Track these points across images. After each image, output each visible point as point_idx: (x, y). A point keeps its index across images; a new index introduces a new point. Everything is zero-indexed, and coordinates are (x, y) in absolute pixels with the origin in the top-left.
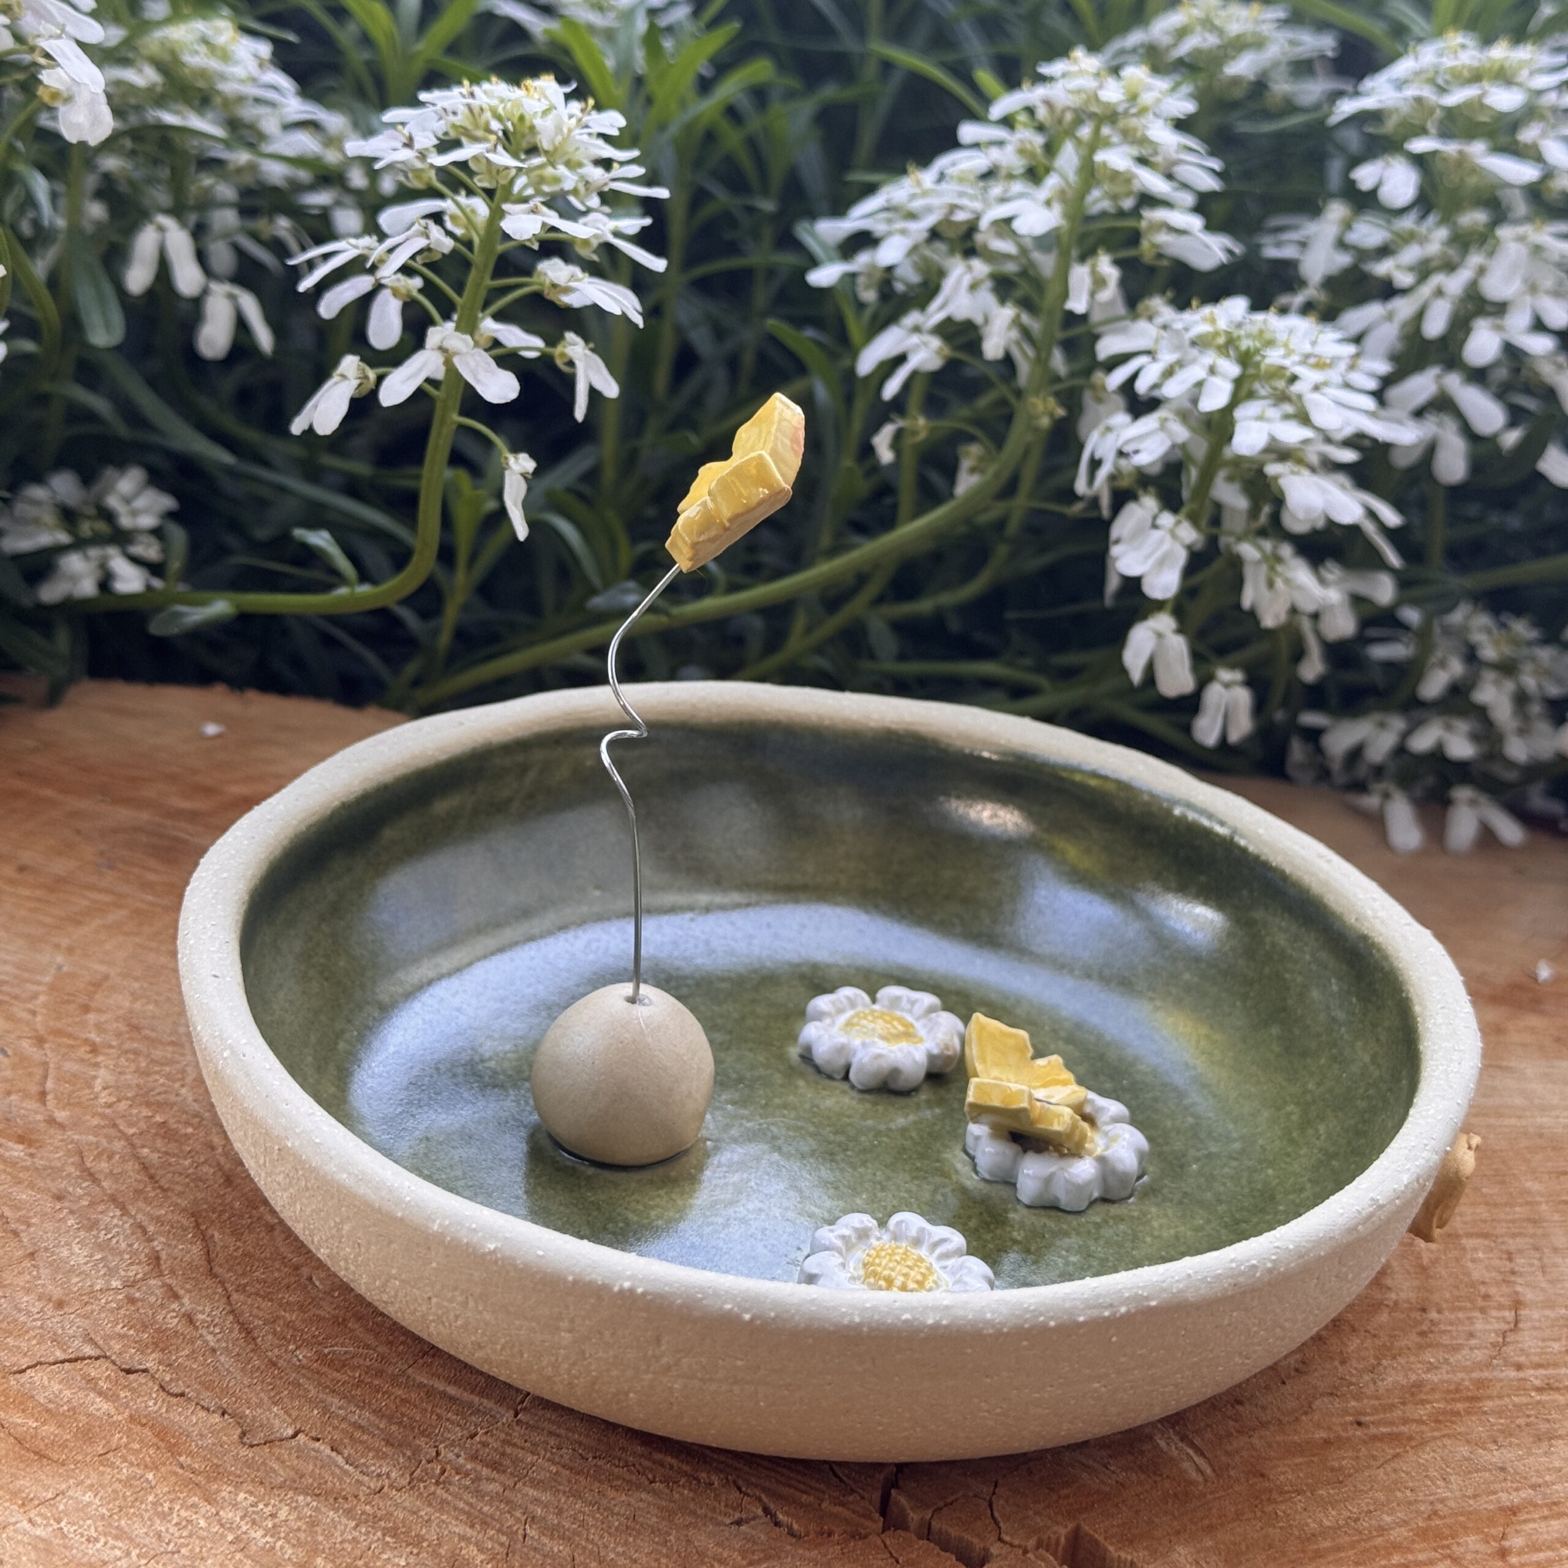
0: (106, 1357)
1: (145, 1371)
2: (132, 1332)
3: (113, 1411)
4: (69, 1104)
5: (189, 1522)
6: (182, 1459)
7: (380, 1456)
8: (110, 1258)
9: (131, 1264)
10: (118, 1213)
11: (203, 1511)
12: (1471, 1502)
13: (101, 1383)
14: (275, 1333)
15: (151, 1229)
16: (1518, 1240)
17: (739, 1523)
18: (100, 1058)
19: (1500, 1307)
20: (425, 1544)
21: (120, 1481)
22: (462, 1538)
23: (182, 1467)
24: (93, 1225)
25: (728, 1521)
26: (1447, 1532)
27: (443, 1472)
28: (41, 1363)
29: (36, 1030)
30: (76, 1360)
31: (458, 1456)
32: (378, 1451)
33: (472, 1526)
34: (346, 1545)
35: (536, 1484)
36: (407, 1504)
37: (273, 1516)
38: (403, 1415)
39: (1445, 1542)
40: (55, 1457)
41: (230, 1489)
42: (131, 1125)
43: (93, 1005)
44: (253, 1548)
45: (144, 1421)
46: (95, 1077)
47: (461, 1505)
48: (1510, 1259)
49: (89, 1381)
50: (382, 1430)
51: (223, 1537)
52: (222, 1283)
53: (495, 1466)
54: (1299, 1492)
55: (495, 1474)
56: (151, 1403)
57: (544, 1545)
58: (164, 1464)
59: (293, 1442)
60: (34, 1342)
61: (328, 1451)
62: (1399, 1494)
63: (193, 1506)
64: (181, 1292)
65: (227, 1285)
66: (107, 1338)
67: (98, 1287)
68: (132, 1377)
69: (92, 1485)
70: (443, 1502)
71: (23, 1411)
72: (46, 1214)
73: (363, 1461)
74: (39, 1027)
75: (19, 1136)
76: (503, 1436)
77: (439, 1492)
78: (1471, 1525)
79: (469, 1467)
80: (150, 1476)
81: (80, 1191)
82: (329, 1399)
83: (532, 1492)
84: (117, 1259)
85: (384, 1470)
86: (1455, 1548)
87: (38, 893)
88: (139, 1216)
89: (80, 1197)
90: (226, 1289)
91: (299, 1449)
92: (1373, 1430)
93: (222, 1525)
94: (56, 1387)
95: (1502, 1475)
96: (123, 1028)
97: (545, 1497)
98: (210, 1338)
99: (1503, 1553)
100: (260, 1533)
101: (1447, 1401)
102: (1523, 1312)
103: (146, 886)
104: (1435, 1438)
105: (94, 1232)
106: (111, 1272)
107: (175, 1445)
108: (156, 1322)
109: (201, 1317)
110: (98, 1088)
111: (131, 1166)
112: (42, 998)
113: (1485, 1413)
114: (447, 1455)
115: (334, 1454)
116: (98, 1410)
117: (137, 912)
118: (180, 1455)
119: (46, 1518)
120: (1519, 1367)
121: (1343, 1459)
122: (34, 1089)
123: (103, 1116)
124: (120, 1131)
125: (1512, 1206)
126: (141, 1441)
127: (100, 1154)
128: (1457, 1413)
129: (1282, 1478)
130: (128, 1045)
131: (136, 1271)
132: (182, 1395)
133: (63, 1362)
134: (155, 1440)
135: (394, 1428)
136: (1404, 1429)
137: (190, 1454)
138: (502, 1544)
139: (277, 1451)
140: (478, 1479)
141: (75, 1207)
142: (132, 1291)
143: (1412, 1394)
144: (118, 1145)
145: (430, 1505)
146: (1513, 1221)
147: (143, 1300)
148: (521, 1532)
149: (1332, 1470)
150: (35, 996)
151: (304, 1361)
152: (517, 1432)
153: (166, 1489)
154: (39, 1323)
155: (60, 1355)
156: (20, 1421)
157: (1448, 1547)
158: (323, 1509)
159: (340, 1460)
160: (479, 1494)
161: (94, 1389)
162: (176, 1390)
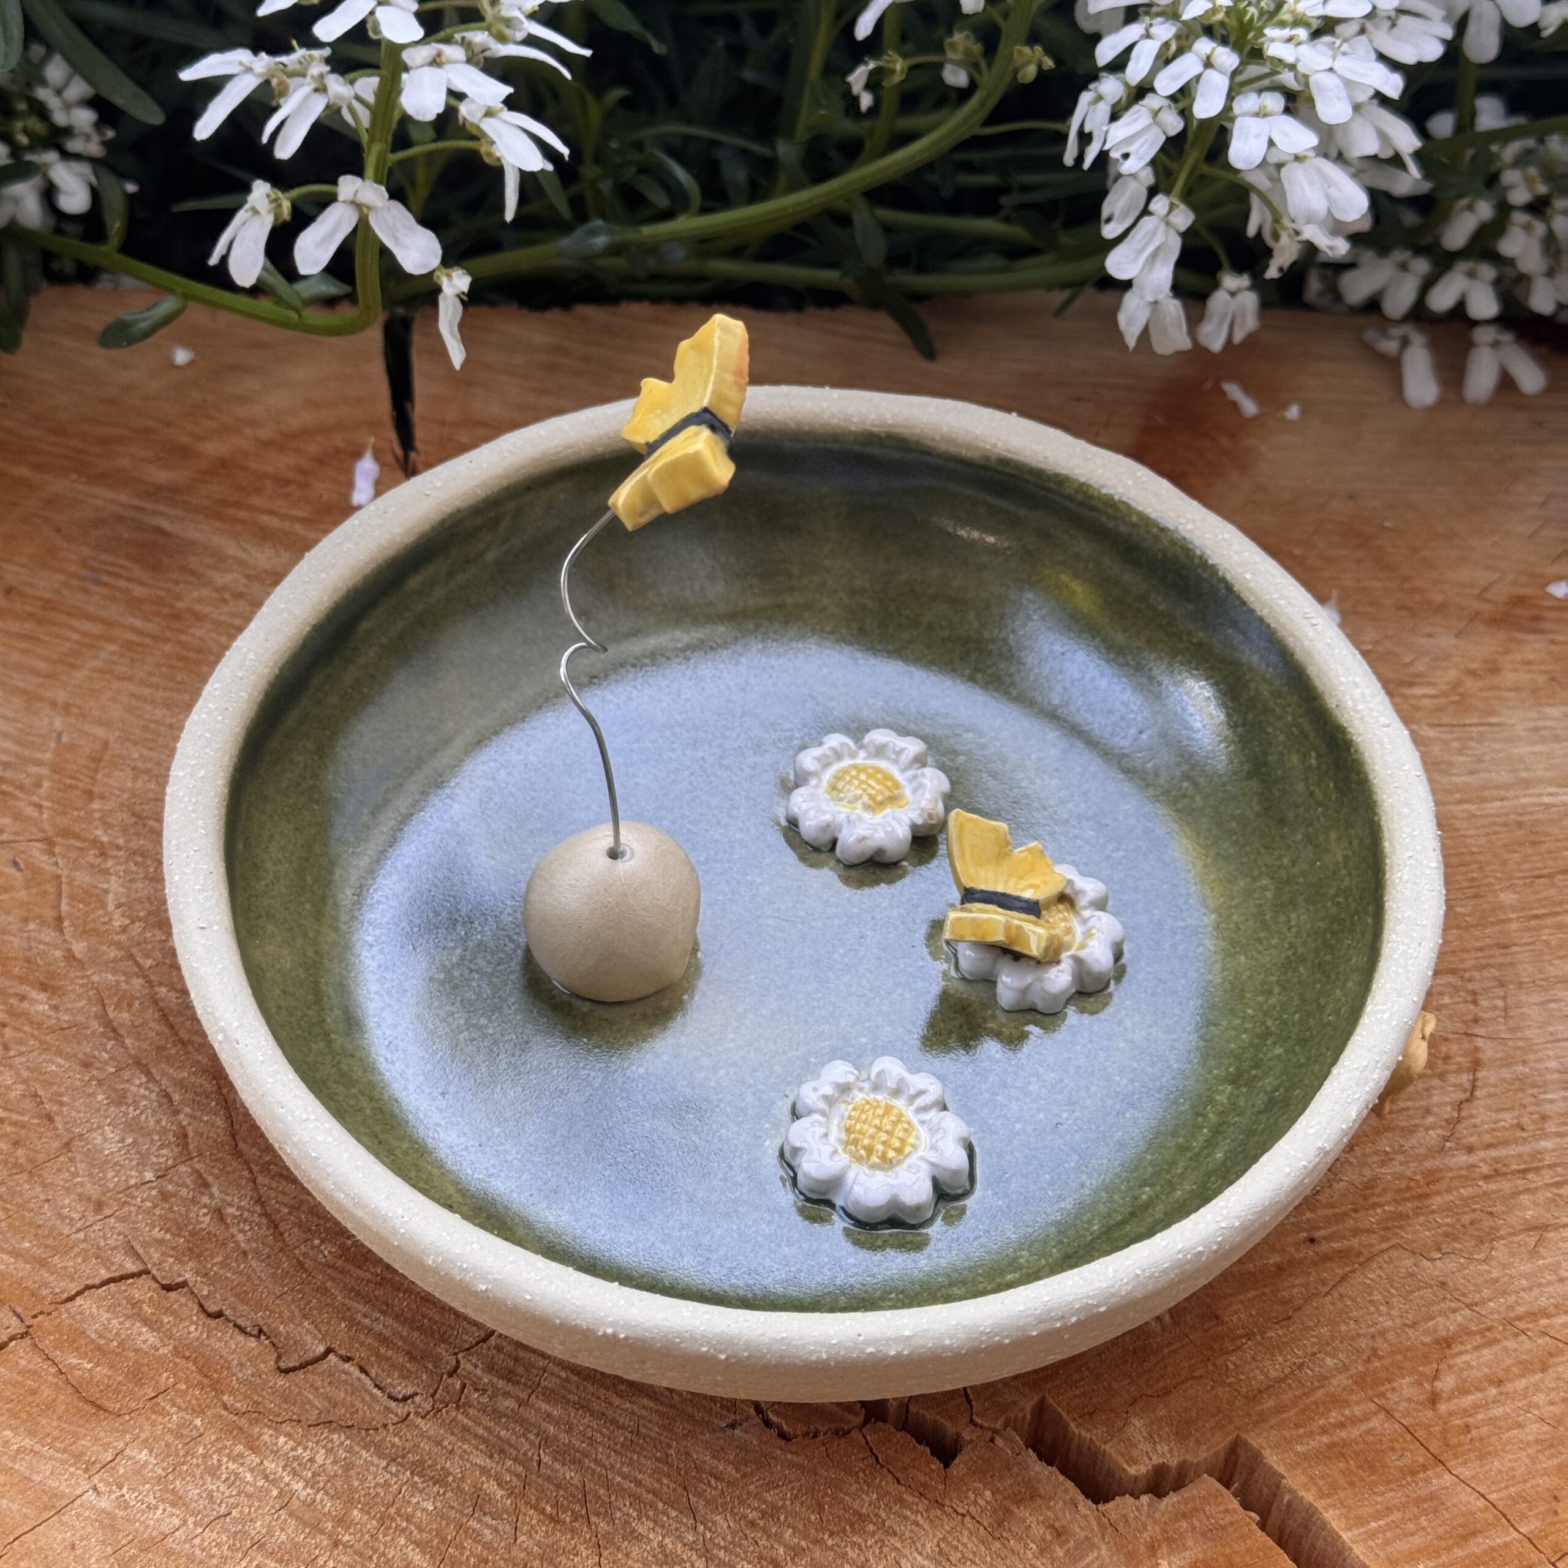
0: (147, 1272)
1: (184, 1284)
2: (168, 1236)
3: (158, 1343)
4: (85, 932)
5: (237, 1474)
6: (225, 1398)
8: (141, 1140)
9: (161, 1147)
10: (144, 1079)
12: (1410, 1332)
13: (145, 1307)
14: (300, 1225)
15: (176, 1097)
16: (1486, 974)
17: (733, 1426)
18: (110, 863)
19: (1459, 1071)
20: (450, 1479)
21: (171, 1431)
22: (484, 1471)
23: (226, 1408)
24: (120, 1099)
25: (723, 1425)
26: (1383, 1374)
28: (88, 1287)
29: (45, 831)
30: (120, 1279)
31: (476, 1366)
32: (402, 1368)
33: (491, 1457)
34: (379, 1490)
35: (550, 1396)
36: (431, 1433)
37: (312, 1460)
38: (424, 1317)
39: (1382, 1389)
40: (110, 1405)
41: (270, 1432)
42: (147, 956)
43: (96, 790)
44: (296, 1503)
45: (187, 1354)
46: (106, 891)
47: (481, 1431)
48: (1475, 1002)
49: (133, 1306)
50: (405, 1341)
51: (268, 1491)
52: (246, 1162)
53: (509, 1376)
54: (1249, 1336)
55: (509, 1387)
56: (192, 1328)
57: (557, 1471)
58: (209, 1407)
59: (323, 1366)
60: (79, 1260)
61: (357, 1373)
62: (1343, 1328)
63: (240, 1455)
64: (210, 1179)
65: (253, 1166)
66: (146, 1245)
67: (133, 1182)
68: (173, 1295)
69: (146, 1440)
70: (465, 1429)
71: (78, 1349)
72: (76, 1089)
73: (388, 1382)
74: (46, 826)
75: (42, 984)
77: (460, 1417)
78: (1407, 1364)
79: (486, 1380)
80: (198, 1422)
81: (105, 1056)
82: (355, 1305)
83: (544, 1407)
84: (147, 1141)
85: (410, 1390)
86: (1389, 1395)
87: (28, 626)
88: (164, 1082)
89: (106, 1063)
90: (251, 1172)
91: (330, 1372)
92: (1324, 1248)
93: (266, 1477)
94: (106, 1315)
95: (1441, 1293)
96: (129, 820)
97: (556, 1411)
99: (1433, 1399)
100: (301, 1485)
101: (1396, 1201)
102: (1480, 1074)
103: (134, 604)
104: (1383, 1251)
105: (124, 1109)
106: (143, 1158)
107: (217, 1382)
108: (190, 1222)
109: (231, 1210)
110: (111, 907)
111: (151, 1013)
112: (46, 784)
113: (1433, 1212)
114: (466, 1366)
115: (363, 1376)
116: (145, 1342)
117: (128, 645)
118: (223, 1393)
119: (108, 1484)
120: (1470, 1150)
121: (1294, 1287)
122: (50, 914)
123: (119, 945)
124: (136, 962)
125: (1485, 927)
126: (187, 1379)
127: (120, 1001)
128: (1404, 1217)
129: (1235, 1318)
130: (134, 844)
131: (166, 1156)
132: (219, 1315)
133: (108, 1283)
134: (199, 1377)
135: (416, 1334)
136: (1355, 1242)
137: (232, 1391)
139: (310, 1376)
140: (495, 1395)
141: (102, 1076)
142: (163, 1182)
143: (1365, 1198)
144: (137, 982)
145: (452, 1433)
146: (1481, 949)
147: (175, 1195)
148: (536, 1458)
149: (1284, 1302)
150: (39, 785)
151: (329, 1258)
153: (213, 1437)
154: (81, 1235)
155: (104, 1274)
156: (75, 1361)
157: (1383, 1395)
158: (356, 1448)
159: (368, 1382)
160: (496, 1414)
161: (138, 1315)
162: (213, 1308)
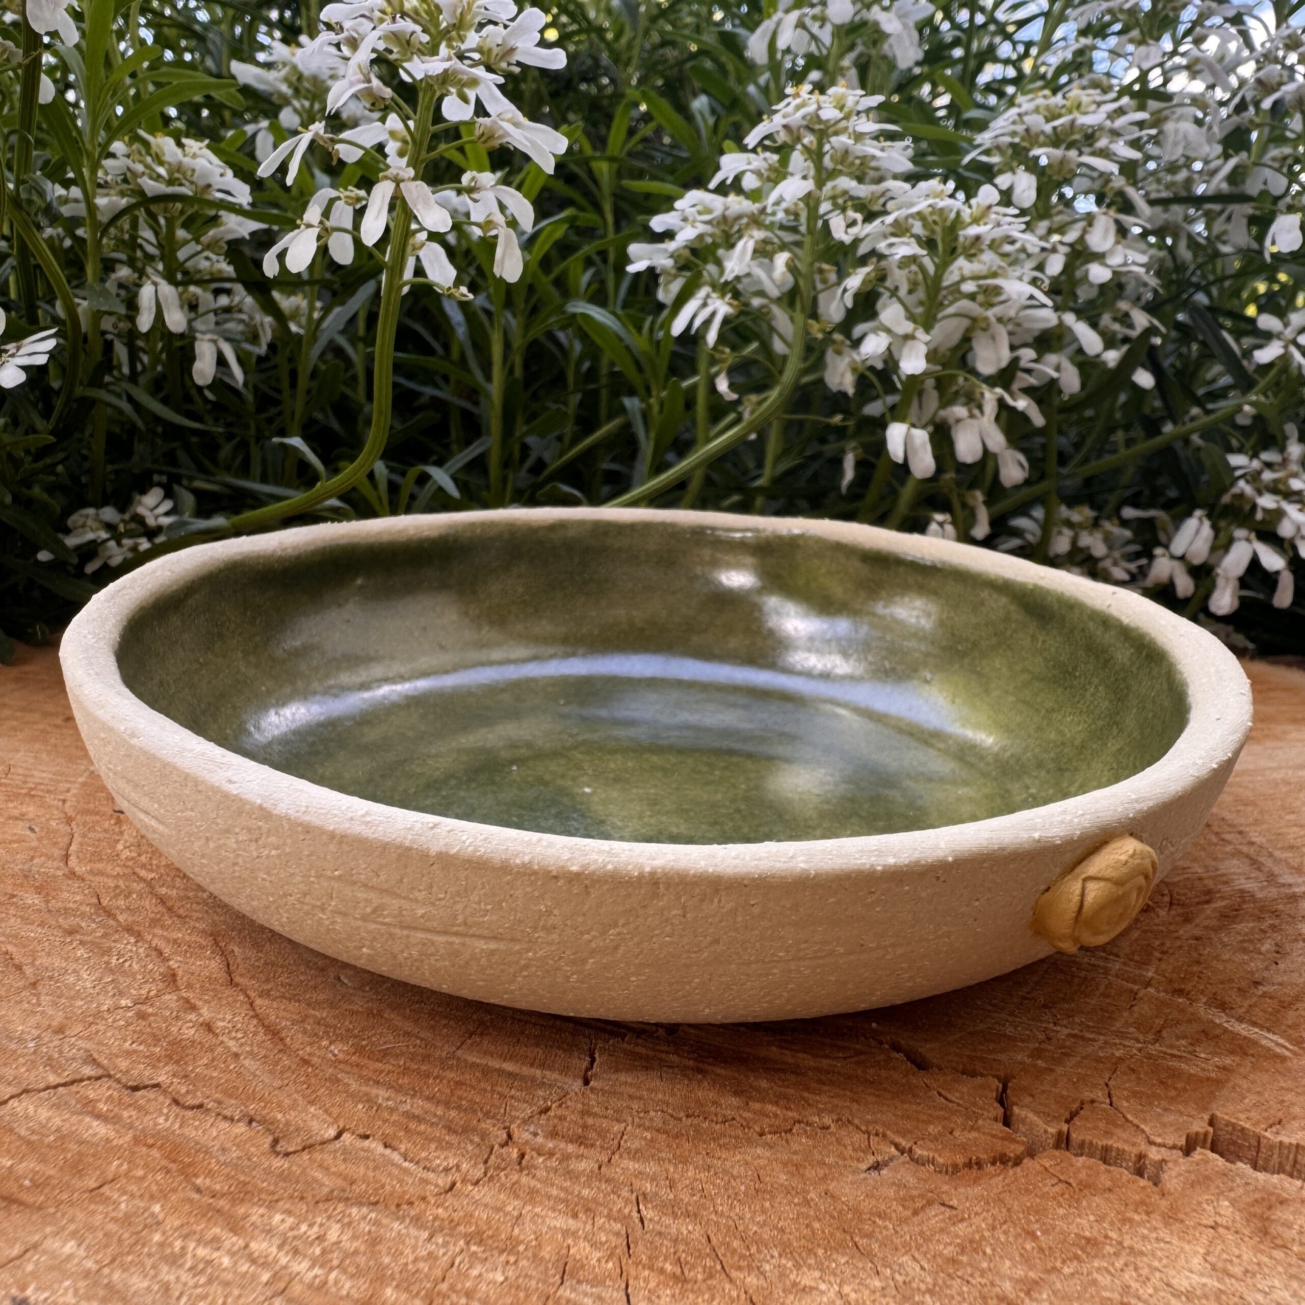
0: (109, 1076)
1: (157, 1085)
2: (141, 1048)
3: (112, 1134)
4: (90, 861)
7: (445, 1146)
8: (121, 979)
9: (144, 983)
10: (132, 940)
11: (227, 1244)
13: (100, 1105)
14: (305, 1032)
15: (167, 951)
17: (876, 1167)
20: (521, 1248)
23: (199, 1190)
24: (105, 953)
25: (864, 1166)
27: (522, 1156)
28: (26, 1091)
29: (65, 813)
30: (73, 1082)
31: (535, 1134)
32: (439, 1140)
33: (575, 1216)
34: (421, 1265)
35: (635, 1155)
36: (488, 1200)
37: (320, 1238)
38: (460, 1098)
41: (262, 1211)
44: (297, 1289)
45: (150, 1141)
49: (85, 1105)
50: (440, 1118)
51: (254, 1277)
52: (244, 991)
53: (580, 1140)
56: (161, 1120)
57: (669, 1227)
58: (174, 1190)
59: (337, 1144)
60: (23, 1069)
61: (380, 1149)
64: (199, 1003)
65: (250, 992)
66: (111, 1057)
67: (105, 1008)
68: (139, 1093)
72: (55, 948)
73: (424, 1154)
74: (68, 810)
76: (580, 1106)
77: (524, 1180)
79: (551, 1145)
81: (93, 925)
82: (374, 1091)
83: (632, 1165)
84: (129, 980)
85: (452, 1162)
88: (155, 941)
89: (94, 931)
90: (248, 997)
91: (345, 1151)
97: (651, 1168)
98: (231, 1043)
100: (305, 1264)
105: (106, 958)
106: (121, 993)
108: (170, 1034)
109: (221, 1024)
111: (148, 902)
112: (73, 791)
114: (522, 1135)
115: (388, 1151)
116: (94, 1135)
118: (196, 1176)
123: (124, 867)
124: (139, 877)
126: (146, 1166)
127: (117, 895)
131: (149, 989)
132: (200, 1106)
133: (56, 1087)
134: (164, 1162)
135: (453, 1113)
137: (210, 1174)
138: (618, 1234)
139: (318, 1156)
140: (566, 1157)
142: (143, 1008)
144: (137, 887)
147: (155, 1015)
148: (635, 1214)
150: (67, 790)
151: (341, 1056)
152: (593, 1100)
154: (32, 1050)
155: (52, 1079)
160: (571, 1175)
161: (90, 1113)
162: (190, 1101)
